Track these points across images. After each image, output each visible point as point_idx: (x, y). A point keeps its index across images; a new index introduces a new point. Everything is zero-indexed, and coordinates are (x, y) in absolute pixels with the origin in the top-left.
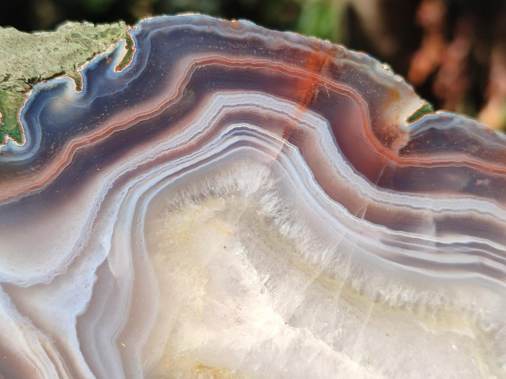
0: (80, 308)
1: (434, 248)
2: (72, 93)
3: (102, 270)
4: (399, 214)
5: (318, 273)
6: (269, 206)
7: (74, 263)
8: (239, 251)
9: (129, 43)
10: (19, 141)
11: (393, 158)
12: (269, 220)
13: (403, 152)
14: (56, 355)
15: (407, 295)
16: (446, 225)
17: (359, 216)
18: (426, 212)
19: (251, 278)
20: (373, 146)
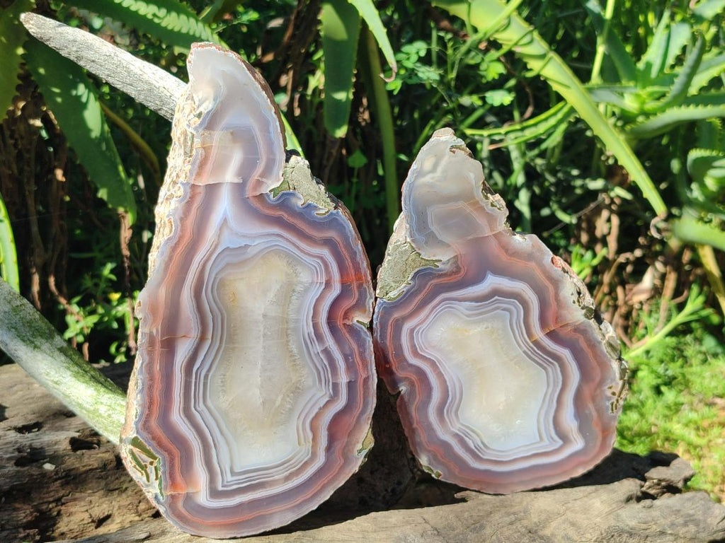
0: (231, 246)
1: (316, 352)
2: (300, 203)
3: (247, 246)
4: (321, 334)
5: (285, 316)
6: (299, 288)
7: (244, 236)
9: (328, 212)
10: (274, 197)
11: (340, 323)
12: (294, 291)
13: (344, 324)
14: (213, 247)
15: (295, 351)
16: (327, 352)
17: (313, 321)
18: (327, 343)
19: (271, 295)
20: (341, 313)
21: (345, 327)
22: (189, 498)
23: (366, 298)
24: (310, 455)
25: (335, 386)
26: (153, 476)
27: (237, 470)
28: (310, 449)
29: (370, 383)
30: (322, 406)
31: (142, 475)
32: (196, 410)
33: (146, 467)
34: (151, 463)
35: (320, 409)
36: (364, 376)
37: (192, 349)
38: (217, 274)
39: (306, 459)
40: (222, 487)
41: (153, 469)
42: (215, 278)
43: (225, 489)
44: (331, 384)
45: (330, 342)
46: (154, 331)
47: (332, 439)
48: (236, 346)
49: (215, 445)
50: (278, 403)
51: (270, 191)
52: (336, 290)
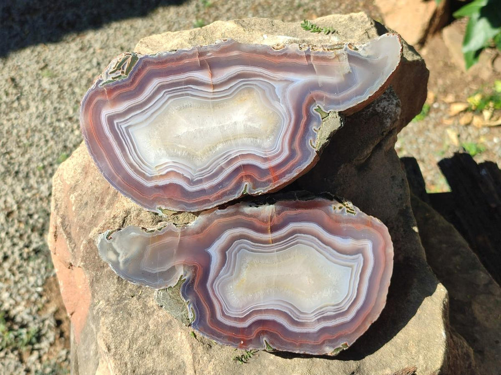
0: (276, 90)
1: (220, 163)
2: (314, 127)
3: (278, 100)
5: (238, 137)
6: (259, 141)
7: (284, 97)
8: (257, 127)
9: (314, 147)
10: (315, 109)
11: (242, 173)
12: (256, 138)
14: (273, 78)
16: (221, 169)
17: (240, 155)
18: (227, 168)
19: (250, 124)
20: (249, 172)
21: (240, 178)
22: (104, 103)
23: (263, 187)
24: (150, 176)
25: (200, 181)
26: (114, 75)
27: (130, 130)
28: (155, 175)
29: (207, 204)
30: (185, 175)
31: (114, 68)
32: (165, 93)
33: (119, 70)
34: (123, 72)
35: (183, 175)
36: (211, 199)
37: (203, 81)
38: (256, 85)
39: (147, 174)
40: (117, 123)
41: (119, 75)
42: (253, 84)
43: (116, 125)
44: (201, 178)
45: (229, 170)
46: (209, 54)
47: (164, 188)
48: (212, 110)
49: (144, 111)
50: (180, 146)
51: (318, 106)
52: (264, 166)
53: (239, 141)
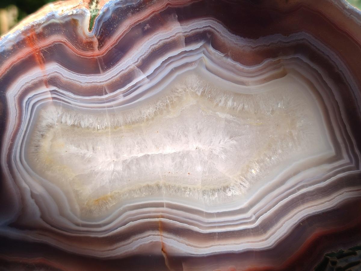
1: (147, 80)
4: (121, 77)
5: (109, 129)
12: (73, 126)
13: (100, 47)
16: (144, 65)
18: (131, 67)
21: (103, 46)
24: (299, 56)
25: (191, 39)
26: (353, 259)
28: (289, 57)
30: (222, 55)
32: (255, 221)
34: (334, 263)
35: (227, 56)
39: (306, 60)
41: (342, 260)
44: (188, 48)
50: (230, 117)
53: (107, 121)
